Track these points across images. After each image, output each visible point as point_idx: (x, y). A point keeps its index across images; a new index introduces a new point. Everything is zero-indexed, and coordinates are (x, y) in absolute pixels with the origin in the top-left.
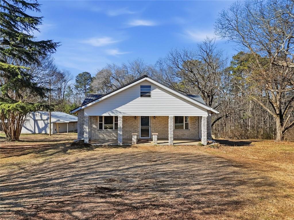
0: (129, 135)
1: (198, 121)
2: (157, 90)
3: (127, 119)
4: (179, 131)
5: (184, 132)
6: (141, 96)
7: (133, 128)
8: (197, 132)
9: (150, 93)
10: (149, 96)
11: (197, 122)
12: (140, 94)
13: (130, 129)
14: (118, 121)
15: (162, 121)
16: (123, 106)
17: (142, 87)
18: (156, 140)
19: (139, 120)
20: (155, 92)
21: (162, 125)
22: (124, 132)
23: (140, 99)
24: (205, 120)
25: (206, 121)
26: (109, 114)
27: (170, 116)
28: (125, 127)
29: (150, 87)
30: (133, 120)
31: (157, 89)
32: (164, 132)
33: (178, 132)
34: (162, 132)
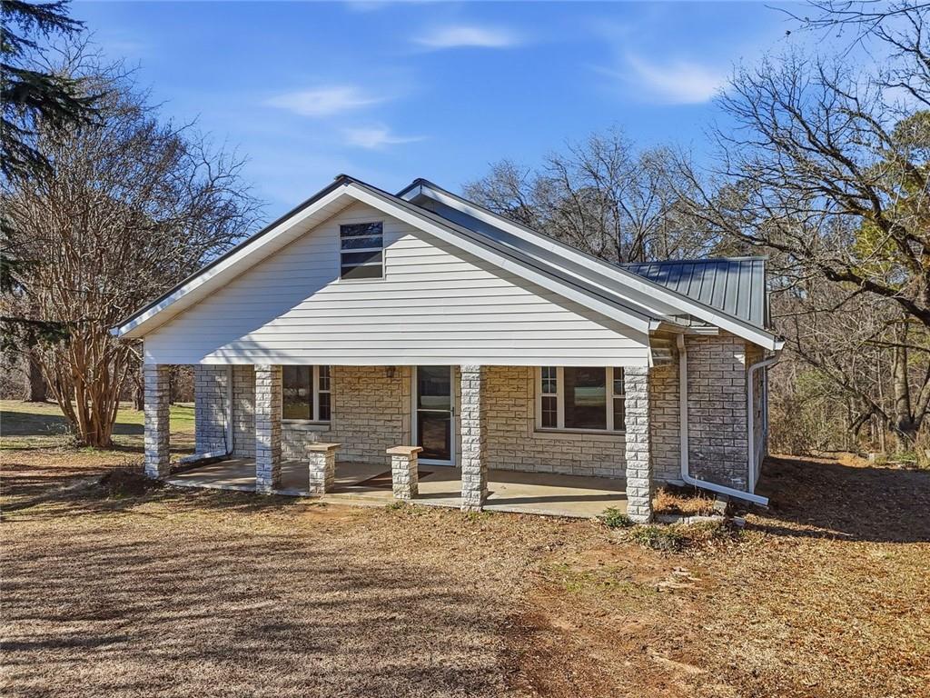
0: (367, 447)
1: (673, 389)
2: (408, 241)
3: (359, 378)
4: (579, 437)
5: (602, 445)
6: (345, 273)
7: (381, 417)
8: (668, 448)
9: (378, 256)
10: (377, 273)
11: (668, 397)
12: (338, 264)
13: (372, 423)
14: (258, 390)
15: (503, 389)
16: (277, 322)
17: (345, 230)
18: (403, 479)
19: (406, 381)
20: (399, 255)
21: (503, 405)
22: (350, 434)
23: (339, 289)
24: (639, 386)
25: (643, 395)
26: (227, 358)
27: (465, 364)
28: (354, 410)
29: (378, 227)
30: (383, 381)
31: (409, 237)
32: (510, 441)
33: (576, 444)
34: (502, 440)
